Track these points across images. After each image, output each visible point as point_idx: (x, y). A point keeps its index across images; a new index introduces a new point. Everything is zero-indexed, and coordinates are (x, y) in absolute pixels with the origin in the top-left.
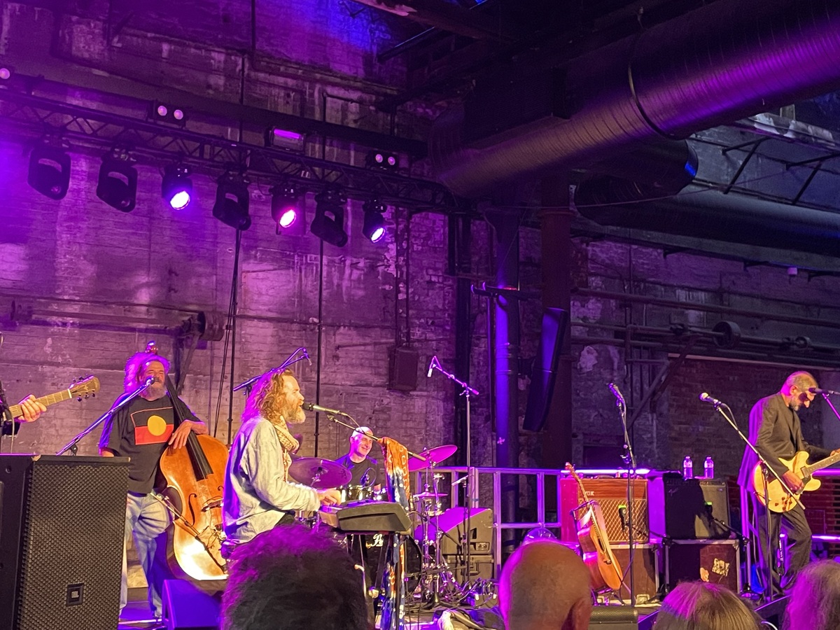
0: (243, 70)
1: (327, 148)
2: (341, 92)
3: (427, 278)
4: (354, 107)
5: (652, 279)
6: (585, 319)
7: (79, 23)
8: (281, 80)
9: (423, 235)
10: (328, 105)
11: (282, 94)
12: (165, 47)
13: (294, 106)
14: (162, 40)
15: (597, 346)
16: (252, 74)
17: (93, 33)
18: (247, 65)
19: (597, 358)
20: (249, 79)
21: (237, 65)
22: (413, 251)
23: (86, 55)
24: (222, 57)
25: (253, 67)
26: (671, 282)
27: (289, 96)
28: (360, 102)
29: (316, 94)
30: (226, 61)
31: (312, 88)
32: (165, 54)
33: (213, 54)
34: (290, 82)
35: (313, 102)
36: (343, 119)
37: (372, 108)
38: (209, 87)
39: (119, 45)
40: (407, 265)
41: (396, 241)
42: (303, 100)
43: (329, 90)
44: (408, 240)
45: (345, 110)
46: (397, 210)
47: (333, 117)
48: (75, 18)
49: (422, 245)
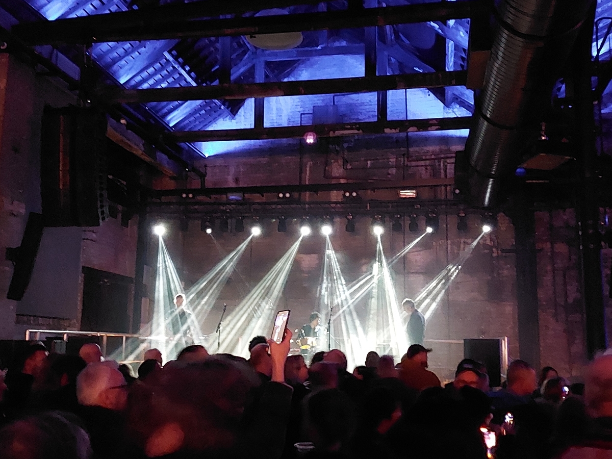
0: (404, 163)
7: (334, 162)
8: (423, 163)
10: (448, 168)
12: (369, 162)
13: (430, 173)
16: (409, 163)
17: (339, 165)
20: (407, 166)
21: (401, 161)
24: (394, 160)
29: (442, 164)
30: (396, 161)
31: (439, 162)
32: (369, 165)
34: (428, 162)
35: (440, 168)
38: (389, 174)
42: (435, 168)
43: (448, 161)
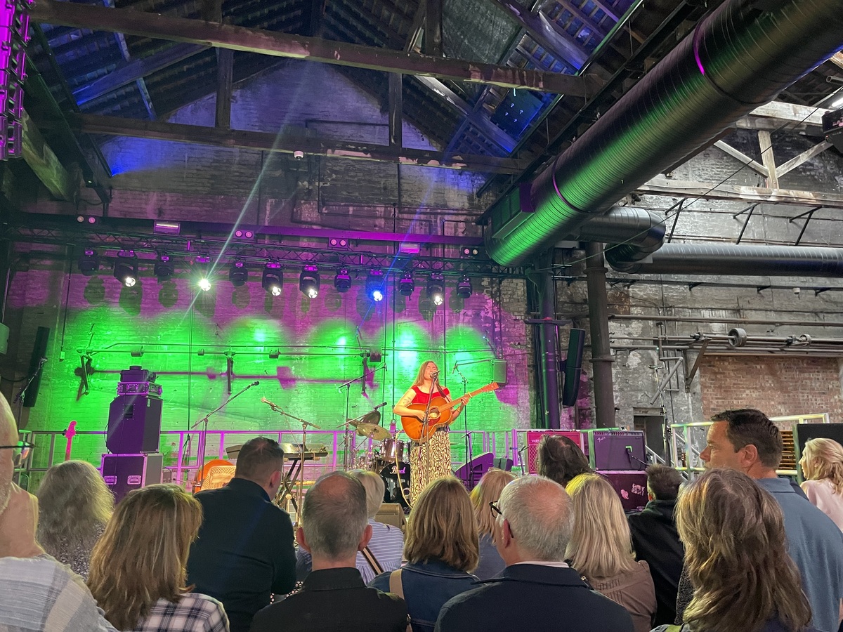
0: (394, 215)
1: (446, 250)
2: (454, 218)
3: (514, 318)
4: (462, 225)
5: (681, 305)
6: (630, 334)
7: (305, 203)
8: (417, 216)
9: (510, 292)
10: (446, 225)
11: (418, 224)
12: (351, 209)
13: (425, 229)
14: (348, 206)
15: (640, 351)
16: (400, 216)
17: (312, 208)
18: (397, 211)
19: (640, 359)
20: (398, 219)
21: (391, 212)
22: (503, 302)
23: (309, 220)
24: (383, 209)
25: (400, 212)
26: (697, 306)
27: (422, 224)
28: (466, 221)
29: (438, 221)
30: (385, 211)
31: (436, 218)
32: (351, 213)
33: (378, 208)
34: (423, 217)
35: (437, 226)
36: (455, 232)
37: (473, 224)
38: (375, 226)
39: (326, 212)
40: (500, 311)
41: (492, 298)
42: (430, 225)
43: (446, 217)
44: (499, 296)
45: (456, 228)
46: (492, 280)
47: (449, 232)
48: (303, 202)
49: (510, 298)
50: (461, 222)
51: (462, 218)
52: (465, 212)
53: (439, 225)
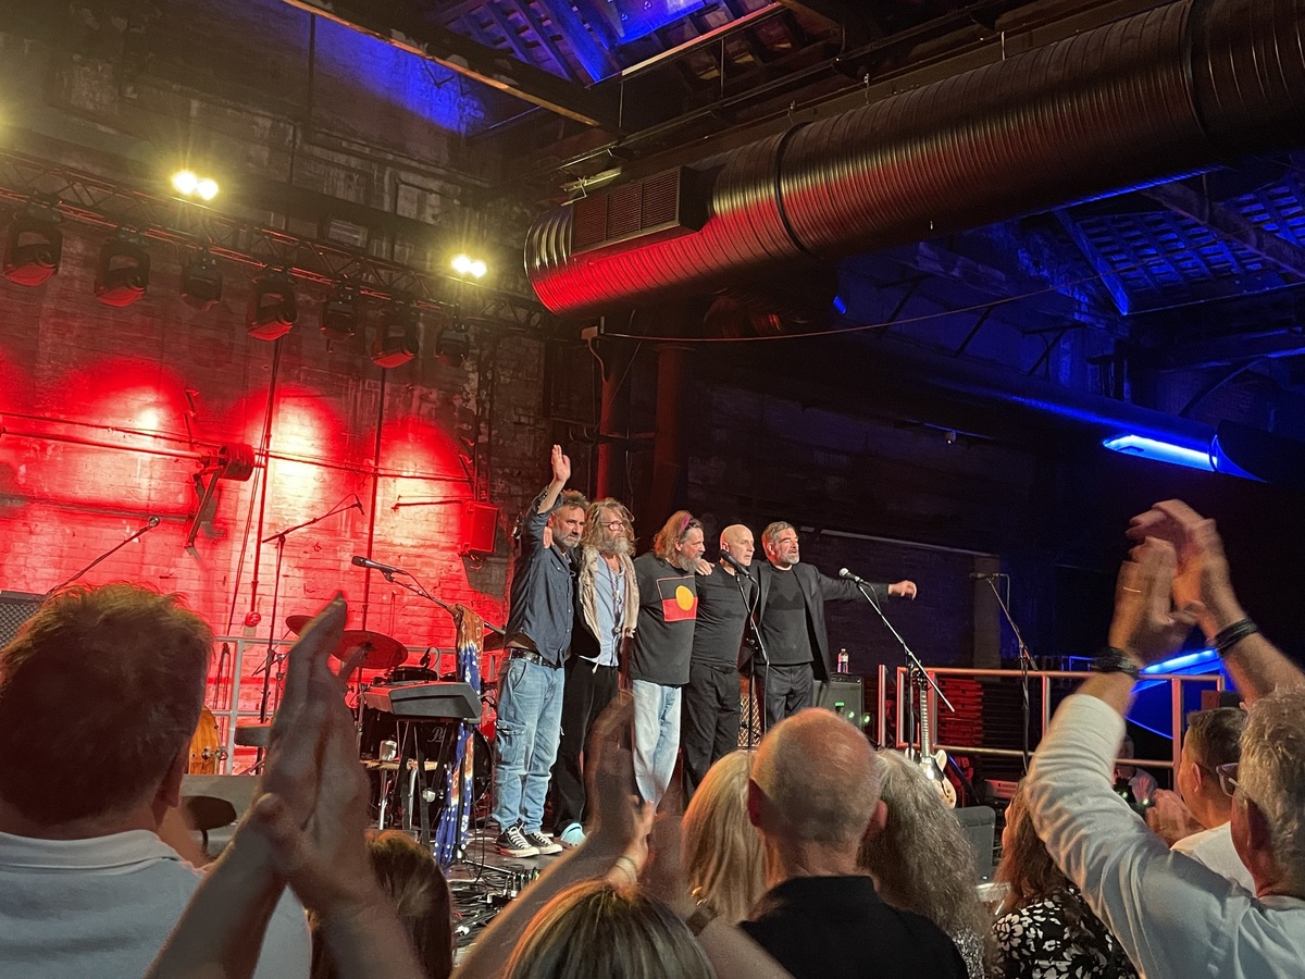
0: (294, 141)
1: (397, 248)
2: (418, 179)
3: (516, 419)
4: (433, 199)
6: (704, 479)
7: (82, 64)
8: (342, 159)
9: (513, 364)
10: (401, 193)
11: (343, 175)
12: (194, 104)
14: (190, 96)
16: (306, 147)
17: (99, 79)
18: (299, 135)
20: (302, 153)
21: (286, 135)
22: (500, 384)
23: (91, 107)
24: (268, 123)
25: (308, 139)
26: (809, 441)
27: (351, 178)
28: (442, 193)
29: (386, 180)
30: (272, 128)
31: (382, 171)
32: (193, 114)
33: (257, 119)
34: (354, 162)
36: (419, 213)
37: (456, 202)
38: (249, 159)
39: (135, 96)
40: (492, 402)
42: (369, 185)
43: (403, 175)
44: (493, 369)
45: (422, 203)
46: (481, 332)
47: (406, 209)
48: (77, 57)
50: (431, 191)
51: (434, 185)
52: (441, 171)
53: (387, 188)
